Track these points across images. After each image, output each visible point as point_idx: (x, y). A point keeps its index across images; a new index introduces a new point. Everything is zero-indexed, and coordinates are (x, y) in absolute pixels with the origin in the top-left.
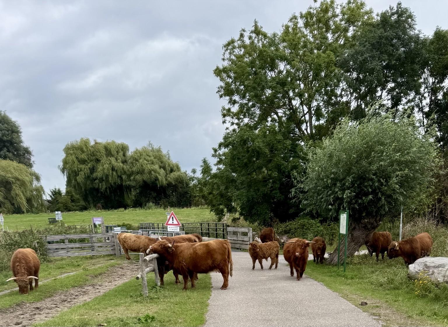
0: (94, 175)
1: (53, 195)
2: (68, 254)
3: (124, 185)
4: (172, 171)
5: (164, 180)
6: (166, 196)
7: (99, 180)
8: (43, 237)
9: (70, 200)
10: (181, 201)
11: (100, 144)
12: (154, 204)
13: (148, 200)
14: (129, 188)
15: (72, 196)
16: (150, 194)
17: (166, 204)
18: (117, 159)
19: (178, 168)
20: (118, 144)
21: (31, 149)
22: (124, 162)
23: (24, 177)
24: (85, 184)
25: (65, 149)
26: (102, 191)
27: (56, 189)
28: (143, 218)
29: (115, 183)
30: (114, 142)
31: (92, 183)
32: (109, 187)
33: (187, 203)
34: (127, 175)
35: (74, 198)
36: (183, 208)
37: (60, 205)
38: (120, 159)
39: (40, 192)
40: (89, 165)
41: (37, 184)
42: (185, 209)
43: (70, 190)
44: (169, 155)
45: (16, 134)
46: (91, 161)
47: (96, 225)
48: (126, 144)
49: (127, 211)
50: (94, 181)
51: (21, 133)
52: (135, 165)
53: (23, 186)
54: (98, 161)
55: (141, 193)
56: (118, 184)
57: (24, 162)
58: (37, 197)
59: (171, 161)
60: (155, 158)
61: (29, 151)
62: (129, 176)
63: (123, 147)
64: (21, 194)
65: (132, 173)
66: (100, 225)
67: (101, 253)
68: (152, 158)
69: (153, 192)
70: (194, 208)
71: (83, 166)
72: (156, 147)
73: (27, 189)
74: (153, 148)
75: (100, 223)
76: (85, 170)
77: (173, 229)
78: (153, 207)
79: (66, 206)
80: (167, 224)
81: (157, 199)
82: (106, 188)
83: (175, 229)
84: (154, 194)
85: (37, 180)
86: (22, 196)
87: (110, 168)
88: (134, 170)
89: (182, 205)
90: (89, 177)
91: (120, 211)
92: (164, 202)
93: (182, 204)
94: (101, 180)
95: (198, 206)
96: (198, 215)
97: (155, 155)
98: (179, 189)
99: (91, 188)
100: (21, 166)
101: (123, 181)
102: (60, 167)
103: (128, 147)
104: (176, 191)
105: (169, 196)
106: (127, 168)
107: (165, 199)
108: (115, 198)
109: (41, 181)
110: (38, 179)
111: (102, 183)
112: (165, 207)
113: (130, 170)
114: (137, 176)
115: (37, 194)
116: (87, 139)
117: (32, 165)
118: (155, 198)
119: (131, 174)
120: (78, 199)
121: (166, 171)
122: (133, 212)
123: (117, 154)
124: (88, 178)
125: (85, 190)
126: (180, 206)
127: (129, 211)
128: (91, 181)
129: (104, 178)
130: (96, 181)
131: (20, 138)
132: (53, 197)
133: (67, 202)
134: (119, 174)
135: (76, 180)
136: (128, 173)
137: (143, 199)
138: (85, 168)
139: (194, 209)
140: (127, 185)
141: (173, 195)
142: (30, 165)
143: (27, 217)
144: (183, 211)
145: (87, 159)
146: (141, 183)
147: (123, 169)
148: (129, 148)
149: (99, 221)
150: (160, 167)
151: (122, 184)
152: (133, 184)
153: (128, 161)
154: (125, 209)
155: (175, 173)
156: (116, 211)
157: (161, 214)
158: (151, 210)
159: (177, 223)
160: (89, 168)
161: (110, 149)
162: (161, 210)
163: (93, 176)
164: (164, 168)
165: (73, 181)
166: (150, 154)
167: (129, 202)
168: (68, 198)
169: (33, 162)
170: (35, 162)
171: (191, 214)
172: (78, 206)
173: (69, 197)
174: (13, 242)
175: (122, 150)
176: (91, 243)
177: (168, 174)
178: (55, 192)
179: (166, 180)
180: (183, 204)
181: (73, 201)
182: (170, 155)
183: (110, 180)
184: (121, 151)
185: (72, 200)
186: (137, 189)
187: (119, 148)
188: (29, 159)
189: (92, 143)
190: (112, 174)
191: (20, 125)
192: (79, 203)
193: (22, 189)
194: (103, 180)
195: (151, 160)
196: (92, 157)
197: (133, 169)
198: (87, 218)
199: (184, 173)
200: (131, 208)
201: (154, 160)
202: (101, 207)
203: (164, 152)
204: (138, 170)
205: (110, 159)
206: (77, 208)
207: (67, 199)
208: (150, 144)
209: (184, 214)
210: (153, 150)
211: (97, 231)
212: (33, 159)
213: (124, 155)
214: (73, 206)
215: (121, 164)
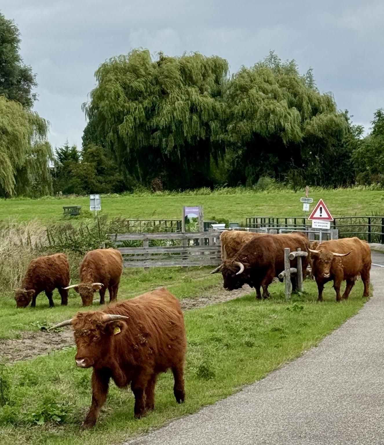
0: (154, 121)
1: (61, 160)
2: (146, 264)
3: (212, 140)
4: (315, 111)
5: (297, 129)
6: (300, 162)
7: (162, 131)
8: (112, 236)
9: (96, 171)
10: (331, 171)
11: (171, 61)
12: (274, 180)
13: (261, 170)
14: (221, 146)
15: (100, 162)
16: (267, 159)
17: (299, 179)
18: (201, 91)
19: (329, 106)
20: (205, 60)
21: (32, 73)
22: (217, 94)
23: (17, 128)
24: (134, 139)
25: (98, 71)
26: (166, 152)
27: (67, 148)
28: (250, 209)
29: (194, 137)
30: (197, 56)
31: (148, 138)
32: (181, 146)
33: (345, 177)
34: (220, 121)
35: (104, 166)
36: (335, 187)
37: (74, 179)
38: (209, 90)
39: (43, 155)
40: (146, 101)
41: (38, 140)
42: (340, 190)
43: (97, 149)
44: (311, 79)
45: (9, 46)
46: (151, 93)
47: (189, 220)
48: (223, 58)
49: (216, 193)
50: (152, 133)
51: (19, 41)
52: (238, 101)
53: (14, 145)
54: (164, 93)
55: (245, 157)
56: (201, 139)
57: (18, 97)
58: (37, 165)
59: (314, 91)
60: (281, 86)
61: (30, 76)
62: (224, 123)
63: (215, 66)
64: (7, 160)
65: (231, 117)
66: (195, 220)
67: (198, 263)
68: (276, 86)
69: (271, 155)
70: (359, 188)
71: (133, 105)
72: (283, 62)
73: (21, 150)
74: (277, 66)
75: (195, 216)
76: (137, 112)
77: (320, 224)
78: (271, 187)
79: (86, 182)
80: (312, 218)
81: (279, 169)
82: (175, 147)
83: (323, 225)
84: (274, 160)
85: (40, 133)
86: (9, 163)
87: (188, 108)
88: (236, 111)
89: (333, 181)
90: (142, 125)
91: (202, 194)
92: (294, 175)
93: (333, 178)
94: (167, 131)
95: (369, 184)
96: (367, 203)
97: (282, 79)
98: (328, 149)
99: (144, 148)
100: (14, 105)
101: (210, 132)
102: (87, 106)
103: (226, 64)
104: (321, 152)
105: (306, 162)
106: (222, 107)
107: (296, 168)
108: (189, 167)
109: (48, 134)
110: (42, 129)
111: (168, 137)
112: (296, 185)
113: (228, 111)
114: (242, 123)
115: (38, 159)
116: (144, 52)
117: (31, 102)
118: (275, 167)
119: (228, 119)
120: (112, 168)
121: (304, 113)
122: (229, 195)
123: (204, 79)
124: (140, 126)
125: (132, 150)
126: (329, 184)
127: (221, 194)
128: (146, 132)
129: (174, 128)
130: (155, 133)
131: (17, 51)
132: (60, 163)
133: (88, 174)
134: (205, 118)
135: (116, 131)
136: (222, 116)
137: (249, 170)
138: (136, 108)
139: (361, 190)
140: (218, 141)
141: (314, 160)
142: (27, 103)
143: (20, 204)
144: (336, 195)
145: (143, 90)
146: (249, 135)
147: (214, 108)
148: (229, 67)
149: (195, 213)
150: (291, 105)
151: (208, 139)
152: (232, 138)
153: (225, 93)
154: (212, 189)
155: (322, 116)
156: (192, 194)
157: (288, 199)
158: (265, 192)
159: (328, 217)
160: (145, 109)
161: (191, 71)
162: (287, 192)
163: (152, 124)
164: (300, 108)
165: (111, 134)
166: (270, 79)
167: (217, 174)
168: (91, 166)
169: (34, 96)
170: (37, 97)
171: (350, 201)
172: (110, 182)
173: (94, 164)
174: (71, 242)
175: (214, 71)
176: (184, 247)
177: (306, 119)
178: (65, 153)
179: (302, 129)
180: (335, 180)
181: (100, 172)
182: (314, 79)
183: (185, 131)
184: (212, 72)
185: (98, 171)
186: (239, 148)
187: (208, 68)
188: (27, 91)
189: (154, 59)
190: (191, 119)
191: (19, 28)
192: (113, 175)
193: (12, 149)
194: (171, 132)
195: (272, 91)
196: (152, 87)
197: (233, 109)
198: (136, 207)
199: (343, 114)
200: (224, 187)
201: (279, 89)
202: (161, 185)
203: (301, 72)
204: (242, 112)
205: (189, 89)
206: (109, 186)
207: (90, 168)
208: (272, 57)
209: (337, 200)
210: (277, 69)
211: (189, 230)
212: (33, 90)
213: (217, 81)
214: (99, 181)
215: (211, 100)
